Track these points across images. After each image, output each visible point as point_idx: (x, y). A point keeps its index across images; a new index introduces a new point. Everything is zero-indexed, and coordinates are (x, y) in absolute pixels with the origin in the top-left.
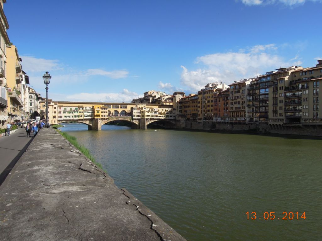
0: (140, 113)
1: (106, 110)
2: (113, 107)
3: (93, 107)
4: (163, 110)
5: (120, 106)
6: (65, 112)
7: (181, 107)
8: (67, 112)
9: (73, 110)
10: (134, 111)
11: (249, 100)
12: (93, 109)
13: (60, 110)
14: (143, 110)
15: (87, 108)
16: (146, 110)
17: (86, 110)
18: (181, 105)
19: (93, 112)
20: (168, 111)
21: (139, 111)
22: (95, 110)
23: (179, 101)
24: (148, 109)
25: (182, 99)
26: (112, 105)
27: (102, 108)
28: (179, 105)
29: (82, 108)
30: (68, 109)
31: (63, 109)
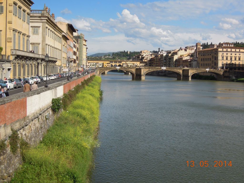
0: (127, 66)
1: (109, 65)
2: (114, 63)
3: (103, 63)
4: (140, 65)
5: (118, 62)
6: (90, 65)
7: (150, 63)
8: (91, 65)
9: (94, 64)
10: (123, 65)
11: (165, 62)
12: (103, 64)
13: (88, 64)
14: (128, 64)
15: (101, 63)
16: (129, 65)
17: (100, 64)
18: (150, 62)
19: (103, 65)
20: (143, 65)
21: (126, 65)
22: (104, 64)
23: (150, 59)
24: (132, 64)
25: (151, 58)
26: (113, 62)
27: (107, 64)
28: (149, 62)
29: (98, 63)
30: (92, 64)
31: (90, 64)
